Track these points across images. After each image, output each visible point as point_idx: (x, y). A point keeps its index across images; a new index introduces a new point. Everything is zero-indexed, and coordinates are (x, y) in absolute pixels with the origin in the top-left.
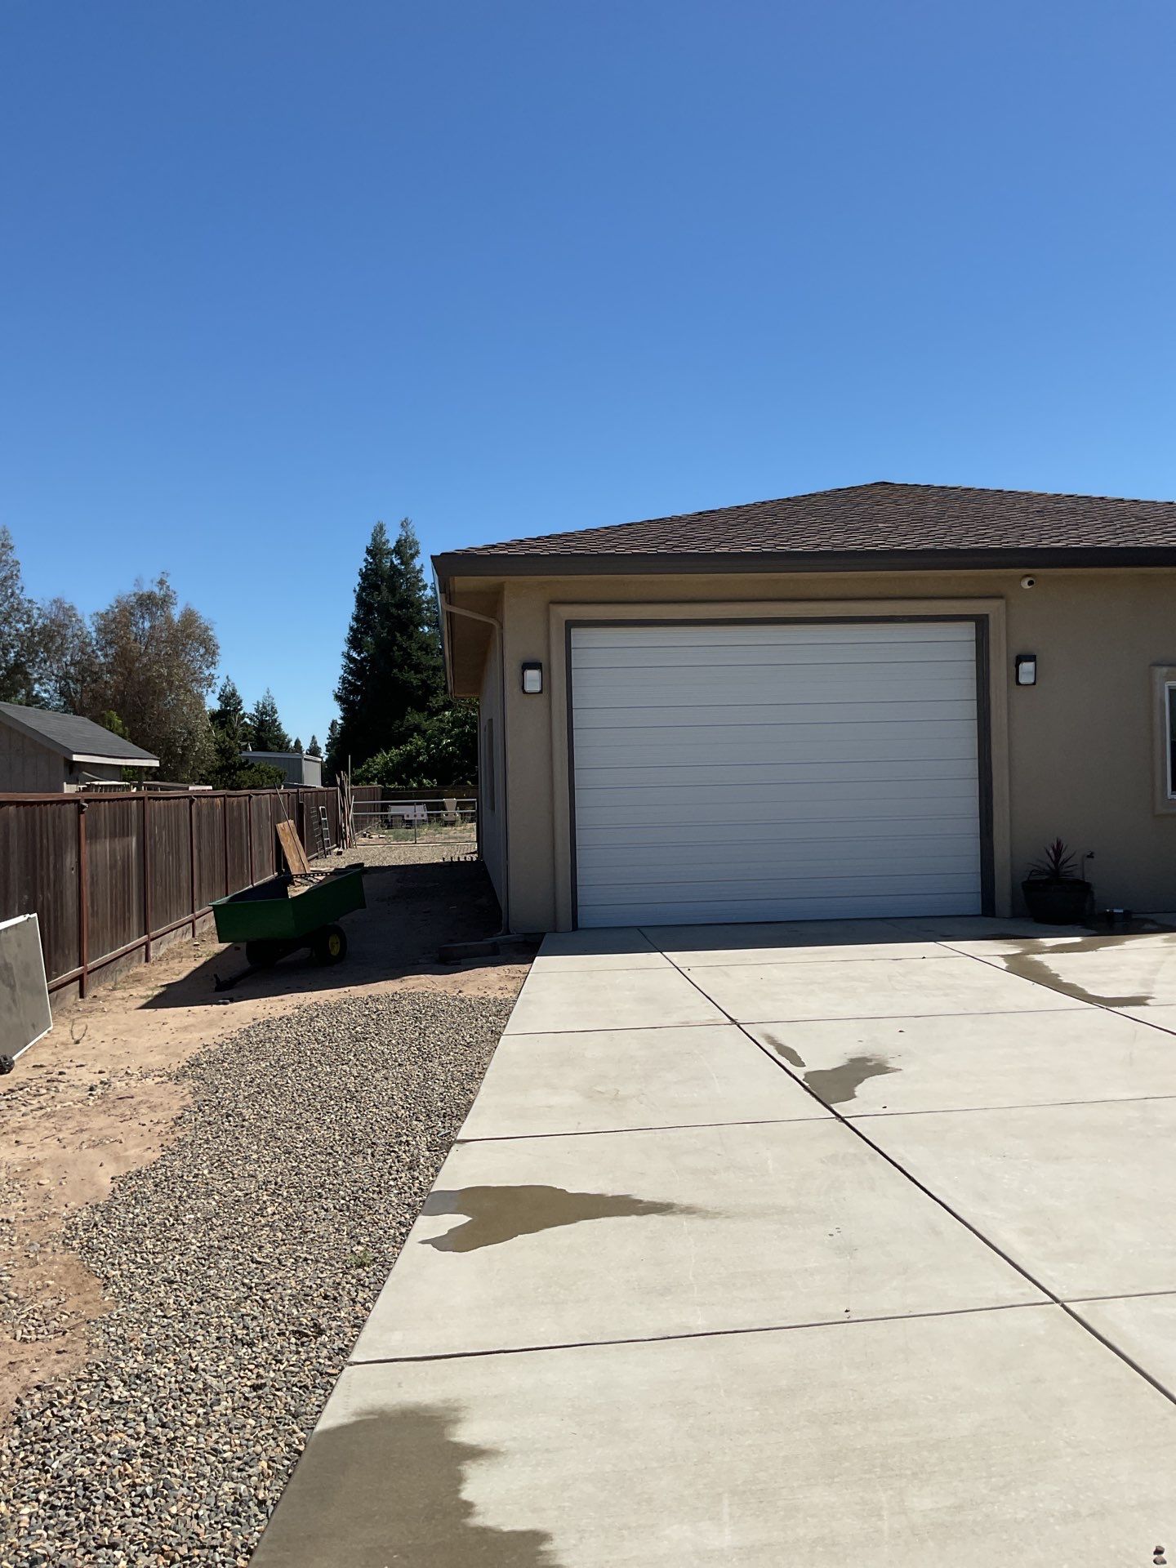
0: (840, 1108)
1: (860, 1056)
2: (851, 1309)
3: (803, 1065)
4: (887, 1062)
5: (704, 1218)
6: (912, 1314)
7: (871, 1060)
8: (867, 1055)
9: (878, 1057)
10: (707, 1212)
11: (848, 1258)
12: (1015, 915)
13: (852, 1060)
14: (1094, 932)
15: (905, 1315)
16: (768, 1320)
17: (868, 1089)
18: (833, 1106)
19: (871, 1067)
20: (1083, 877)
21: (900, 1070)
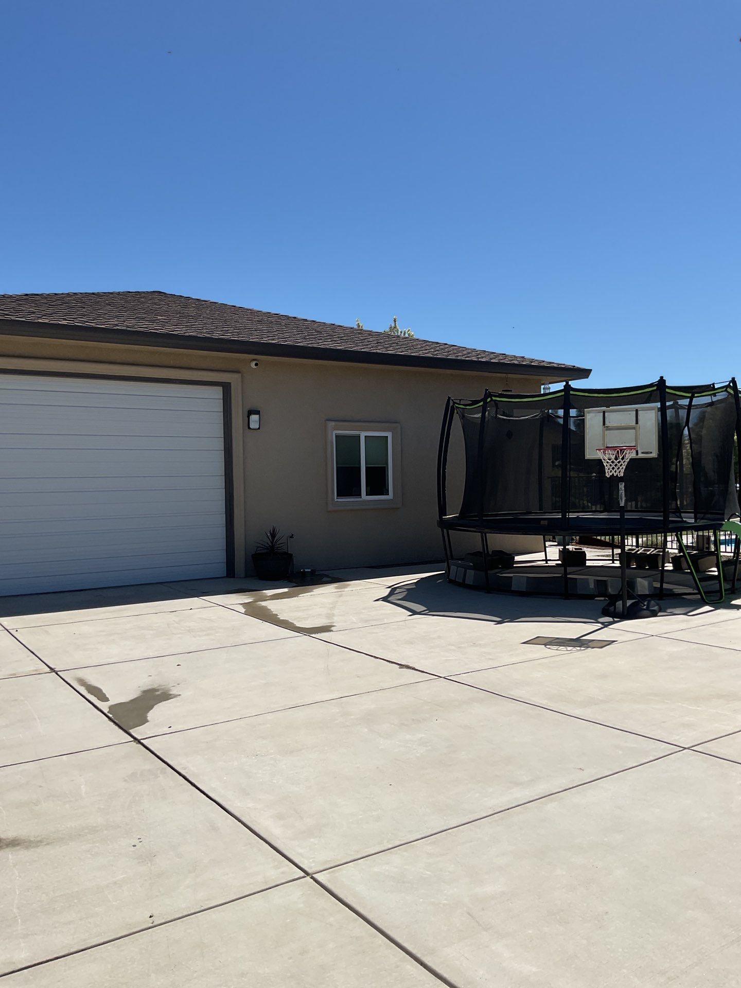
0: (137, 732)
1: (150, 687)
2: (155, 913)
3: (107, 700)
4: (170, 690)
5: (27, 848)
6: (203, 908)
7: (157, 690)
8: (155, 686)
9: (163, 687)
10: (30, 842)
11: (149, 865)
12: (247, 576)
13: (145, 692)
14: (295, 585)
15: (197, 910)
16: (85, 940)
17: (158, 713)
18: (132, 731)
19: (158, 695)
20: (288, 551)
21: (180, 695)
